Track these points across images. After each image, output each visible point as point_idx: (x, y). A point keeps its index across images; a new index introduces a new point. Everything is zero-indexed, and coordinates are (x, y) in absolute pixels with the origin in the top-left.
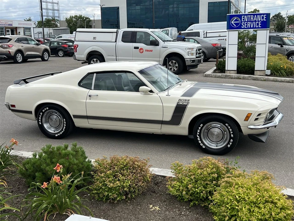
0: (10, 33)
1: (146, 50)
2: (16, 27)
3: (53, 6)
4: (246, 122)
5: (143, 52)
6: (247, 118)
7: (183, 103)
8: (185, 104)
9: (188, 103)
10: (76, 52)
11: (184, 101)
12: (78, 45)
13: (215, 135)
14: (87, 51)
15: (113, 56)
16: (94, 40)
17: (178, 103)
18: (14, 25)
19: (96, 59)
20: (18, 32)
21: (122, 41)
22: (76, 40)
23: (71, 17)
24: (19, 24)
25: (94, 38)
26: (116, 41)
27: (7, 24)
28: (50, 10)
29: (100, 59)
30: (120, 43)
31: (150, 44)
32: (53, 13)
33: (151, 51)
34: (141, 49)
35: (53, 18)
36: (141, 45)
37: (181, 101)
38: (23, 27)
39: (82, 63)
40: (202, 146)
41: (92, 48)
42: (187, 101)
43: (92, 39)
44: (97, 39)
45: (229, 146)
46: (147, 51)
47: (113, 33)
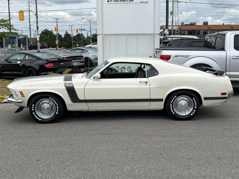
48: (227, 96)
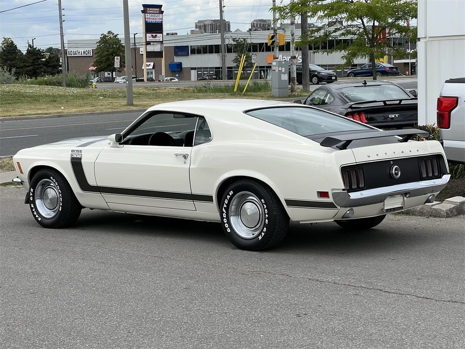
48: (330, 200)
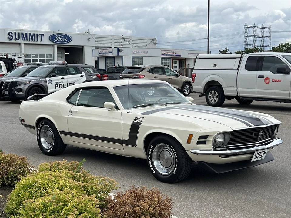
0: (177, 65)
1: (273, 80)
2: (186, 58)
3: (263, 32)
4: (188, 145)
5: (269, 82)
6: (189, 140)
7: (138, 121)
8: (139, 122)
9: (142, 120)
10: (194, 82)
11: (139, 119)
12: (196, 74)
13: (164, 158)
14: (205, 81)
15: (233, 87)
16: (214, 68)
17: (134, 121)
18: (183, 56)
19: (214, 91)
20: (187, 64)
21: (245, 68)
22: (195, 68)
23: (279, 45)
24: (189, 54)
25: (215, 65)
26: (238, 69)
27: (175, 54)
28: (258, 37)
29: (219, 91)
30: (243, 71)
31: (277, 72)
32: (263, 41)
33: (280, 81)
34: (267, 78)
35: (256, 47)
36: (267, 74)
37: (137, 119)
38: (194, 58)
39: (200, 96)
40: (153, 171)
41: (211, 77)
42: (141, 119)
43: (211, 66)
44: (217, 67)
45: (174, 172)
46: (275, 81)
47: (237, 59)
